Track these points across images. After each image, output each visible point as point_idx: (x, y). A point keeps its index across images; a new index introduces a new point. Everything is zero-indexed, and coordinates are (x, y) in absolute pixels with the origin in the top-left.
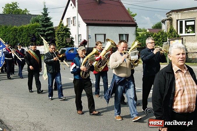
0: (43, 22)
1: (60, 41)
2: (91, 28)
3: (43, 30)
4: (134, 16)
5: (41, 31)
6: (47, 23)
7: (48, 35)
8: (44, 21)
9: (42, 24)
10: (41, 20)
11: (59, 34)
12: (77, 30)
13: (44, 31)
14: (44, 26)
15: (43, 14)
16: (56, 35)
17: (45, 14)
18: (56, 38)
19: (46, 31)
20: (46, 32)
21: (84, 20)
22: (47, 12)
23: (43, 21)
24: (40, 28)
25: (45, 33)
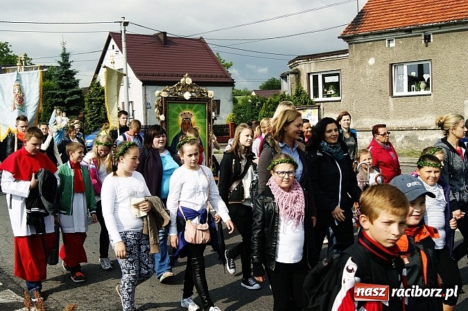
0: (61, 79)
1: (94, 114)
2: (150, 88)
3: (61, 94)
4: (228, 67)
5: (57, 96)
6: (68, 80)
7: (71, 103)
8: (63, 78)
9: (59, 83)
10: (57, 75)
11: (93, 100)
12: (126, 93)
13: (64, 96)
14: (62, 86)
15: (61, 63)
16: (86, 103)
17: (65, 64)
18: (86, 108)
19: (68, 96)
20: (68, 99)
21: (138, 75)
22: (70, 60)
23: (61, 77)
24: (56, 90)
25: (66, 101)
